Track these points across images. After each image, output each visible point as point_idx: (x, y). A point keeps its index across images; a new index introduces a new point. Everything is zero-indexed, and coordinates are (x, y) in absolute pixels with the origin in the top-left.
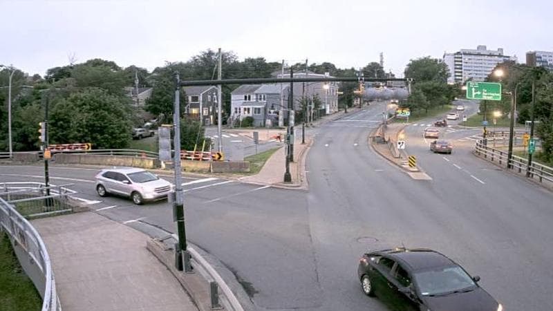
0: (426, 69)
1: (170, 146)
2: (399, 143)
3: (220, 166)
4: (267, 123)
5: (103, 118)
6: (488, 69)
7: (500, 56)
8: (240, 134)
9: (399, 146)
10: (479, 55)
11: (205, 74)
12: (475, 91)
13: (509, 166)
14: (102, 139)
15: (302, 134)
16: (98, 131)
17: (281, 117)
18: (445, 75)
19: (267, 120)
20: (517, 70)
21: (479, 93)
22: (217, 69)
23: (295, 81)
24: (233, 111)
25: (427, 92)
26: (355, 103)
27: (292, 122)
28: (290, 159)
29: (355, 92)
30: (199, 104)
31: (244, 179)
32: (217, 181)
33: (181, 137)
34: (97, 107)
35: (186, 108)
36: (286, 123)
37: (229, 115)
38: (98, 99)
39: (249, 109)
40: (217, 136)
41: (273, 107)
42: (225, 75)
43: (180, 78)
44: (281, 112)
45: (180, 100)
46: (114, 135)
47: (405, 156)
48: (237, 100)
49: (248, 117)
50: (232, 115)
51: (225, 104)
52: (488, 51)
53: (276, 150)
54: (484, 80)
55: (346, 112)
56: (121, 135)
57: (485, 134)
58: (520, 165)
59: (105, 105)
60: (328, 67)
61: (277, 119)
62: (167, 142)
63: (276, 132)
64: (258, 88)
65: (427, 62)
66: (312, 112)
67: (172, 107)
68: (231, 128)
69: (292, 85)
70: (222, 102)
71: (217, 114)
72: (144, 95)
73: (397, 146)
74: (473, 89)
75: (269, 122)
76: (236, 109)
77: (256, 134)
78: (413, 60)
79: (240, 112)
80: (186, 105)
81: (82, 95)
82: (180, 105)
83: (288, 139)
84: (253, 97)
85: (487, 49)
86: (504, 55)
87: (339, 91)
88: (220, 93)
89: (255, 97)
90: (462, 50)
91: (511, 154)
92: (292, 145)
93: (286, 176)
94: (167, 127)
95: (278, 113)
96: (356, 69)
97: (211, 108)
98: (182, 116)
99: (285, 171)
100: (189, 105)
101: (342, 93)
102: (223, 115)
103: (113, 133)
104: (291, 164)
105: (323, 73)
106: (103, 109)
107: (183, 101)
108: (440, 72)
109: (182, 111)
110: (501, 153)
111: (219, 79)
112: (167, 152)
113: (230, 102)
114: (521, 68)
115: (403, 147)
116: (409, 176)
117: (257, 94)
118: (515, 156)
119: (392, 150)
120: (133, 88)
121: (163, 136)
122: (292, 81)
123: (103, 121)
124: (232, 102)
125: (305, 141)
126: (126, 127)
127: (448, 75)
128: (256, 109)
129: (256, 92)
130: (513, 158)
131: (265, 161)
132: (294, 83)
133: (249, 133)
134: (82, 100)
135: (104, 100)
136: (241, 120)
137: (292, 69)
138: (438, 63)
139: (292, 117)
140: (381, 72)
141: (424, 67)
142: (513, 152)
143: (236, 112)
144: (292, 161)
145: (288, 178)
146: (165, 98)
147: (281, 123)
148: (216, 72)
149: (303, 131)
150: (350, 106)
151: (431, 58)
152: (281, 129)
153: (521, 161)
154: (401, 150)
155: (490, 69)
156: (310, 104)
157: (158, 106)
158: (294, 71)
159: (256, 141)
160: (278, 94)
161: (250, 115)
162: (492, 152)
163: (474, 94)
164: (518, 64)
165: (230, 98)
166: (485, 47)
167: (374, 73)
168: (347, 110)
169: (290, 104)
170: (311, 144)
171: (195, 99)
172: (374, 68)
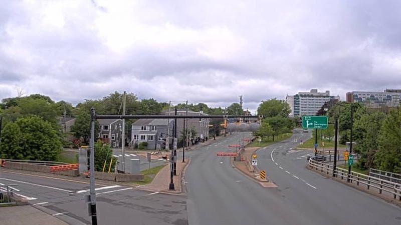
0: (273, 108)
1: (87, 162)
2: (253, 162)
3: (123, 178)
4: (157, 147)
5: (40, 138)
6: (319, 106)
7: (327, 96)
8: (138, 154)
9: (253, 163)
10: (312, 96)
11: (113, 110)
12: (309, 123)
13: (334, 175)
14: (39, 153)
15: (182, 155)
16: (35, 147)
17: (167, 143)
18: (287, 112)
19: (158, 145)
20: (339, 106)
21: (311, 124)
22: (122, 107)
23: (178, 118)
24: (133, 137)
25: (273, 124)
26: (221, 133)
27: (175, 147)
28: (173, 173)
29: (221, 125)
30: (109, 132)
31: (139, 186)
32: (120, 188)
33: (95, 156)
34: (35, 129)
35: (99, 134)
36: (171, 147)
37: (130, 141)
38: (36, 123)
39: (144, 136)
40: (121, 155)
41: (162, 135)
42: (128, 112)
43: (95, 113)
44: (167, 139)
45: (95, 128)
46: (47, 151)
47: (258, 171)
48: (136, 130)
49: (144, 142)
50: (132, 140)
51: (127, 132)
52: (319, 93)
53: (163, 166)
54: (315, 114)
55: (215, 139)
56: (52, 151)
57: (316, 153)
58: (343, 174)
59: (41, 128)
60: (202, 107)
61: (165, 144)
62: (85, 158)
63: (164, 154)
64: (152, 121)
65: (274, 103)
66: (190, 139)
67: (89, 133)
68: (131, 150)
69: (176, 120)
70: (125, 131)
71: (121, 140)
72: (70, 123)
73: (252, 164)
74: (307, 121)
75: (159, 146)
76: (135, 136)
77: (149, 155)
78: (264, 101)
79: (138, 138)
80: (99, 131)
81: (26, 120)
82: (95, 132)
83: (173, 159)
84: (148, 128)
85: (318, 92)
86: (330, 95)
87: (210, 124)
88: (124, 125)
89: (149, 128)
90: (299, 93)
91: (335, 166)
92: (175, 164)
93: (170, 185)
94: (85, 148)
95: (165, 140)
96: (222, 108)
97: (117, 134)
98: (96, 141)
99: (170, 182)
100: (101, 132)
101: (212, 126)
102: (126, 140)
103: (46, 150)
104: (174, 177)
105: (198, 111)
106: (40, 132)
107: (97, 128)
108: (283, 109)
109: (96, 136)
110: (328, 166)
111: (124, 115)
112: (85, 166)
113: (131, 131)
114: (343, 104)
115: (256, 164)
116: (261, 185)
117: (150, 126)
118: (339, 168)
119: (248, 166)
120: (62, 117)
121: (82, 155)
122: (176, 118)
123: (39, 140)
124: (132, 131)
125: (185, 160)
126: (56, 146)
127: (290, 112)
128: (149, 136)
129: (150, 124)
130: (337, 169)
131: (156, 174)
132: (177, 119)
133: (144, 153)
134: (25, 123)
135: (40, 124)
136: (139, 144)
137: (176, 108)
138: (282, 103)
139: (176, 143)
140: (240, 110)
141: (271, 106)
142: (337, 164)
143: (135, 138)
144: (175, 174)
145: (172, 187)
146: (84, 126)
147: (167, 147)
148: (122, 109)
149: (184, 153)
150: (218, 135)
151: (277, 99)
152: (167, 151)
153: (343, 171)
154: (254, 167)
155: (320, 106)
156: (189, 133)
157: (79, 132)
158: (177, 109)
159: (149, 160)
160: (166, 126)
161: (146, 140)
162: (321, 166)
163: (308, 125)
164: (340, 101)
165: (131, 127)
166: (316, 90)
167: (236, 112)
168: (216, 138)
169: (175, 134)
170: (189, 162)
171: (106, 127)
172: (236, 107)
